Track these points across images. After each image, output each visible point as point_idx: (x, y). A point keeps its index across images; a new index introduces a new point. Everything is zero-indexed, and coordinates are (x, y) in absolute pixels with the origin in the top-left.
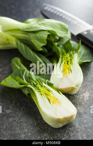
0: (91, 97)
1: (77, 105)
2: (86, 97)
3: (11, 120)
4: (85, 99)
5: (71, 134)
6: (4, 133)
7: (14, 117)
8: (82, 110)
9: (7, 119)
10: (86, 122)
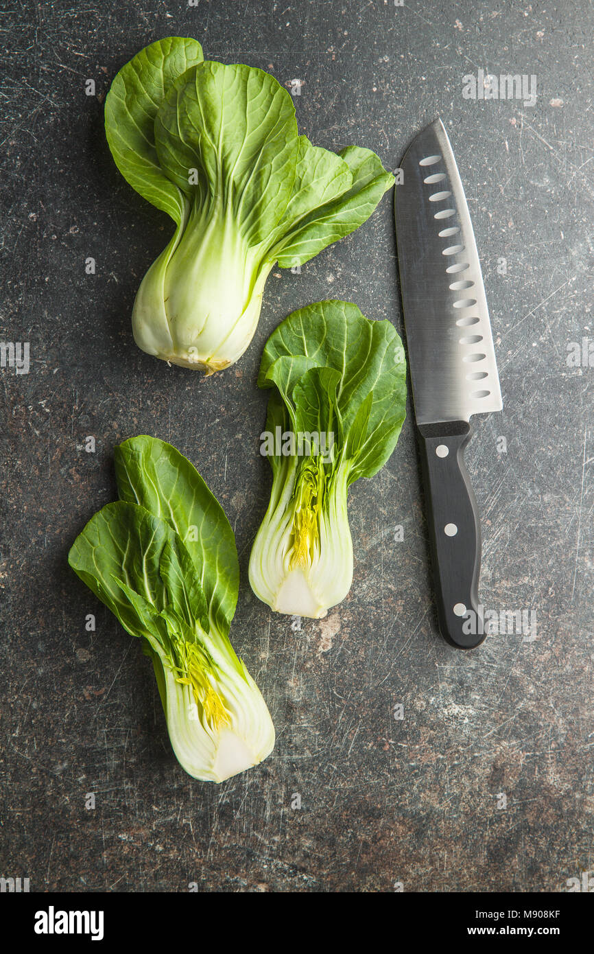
0: (341, 642)
1: (292, 666)
2: (327, 640)
3: (86, 694)
4: (321, 649)
5: (247, 779)
6: (64, 741)
7: (97, 682)
8: (299, 691)
9: (78, 688)
10: (298, 743)
